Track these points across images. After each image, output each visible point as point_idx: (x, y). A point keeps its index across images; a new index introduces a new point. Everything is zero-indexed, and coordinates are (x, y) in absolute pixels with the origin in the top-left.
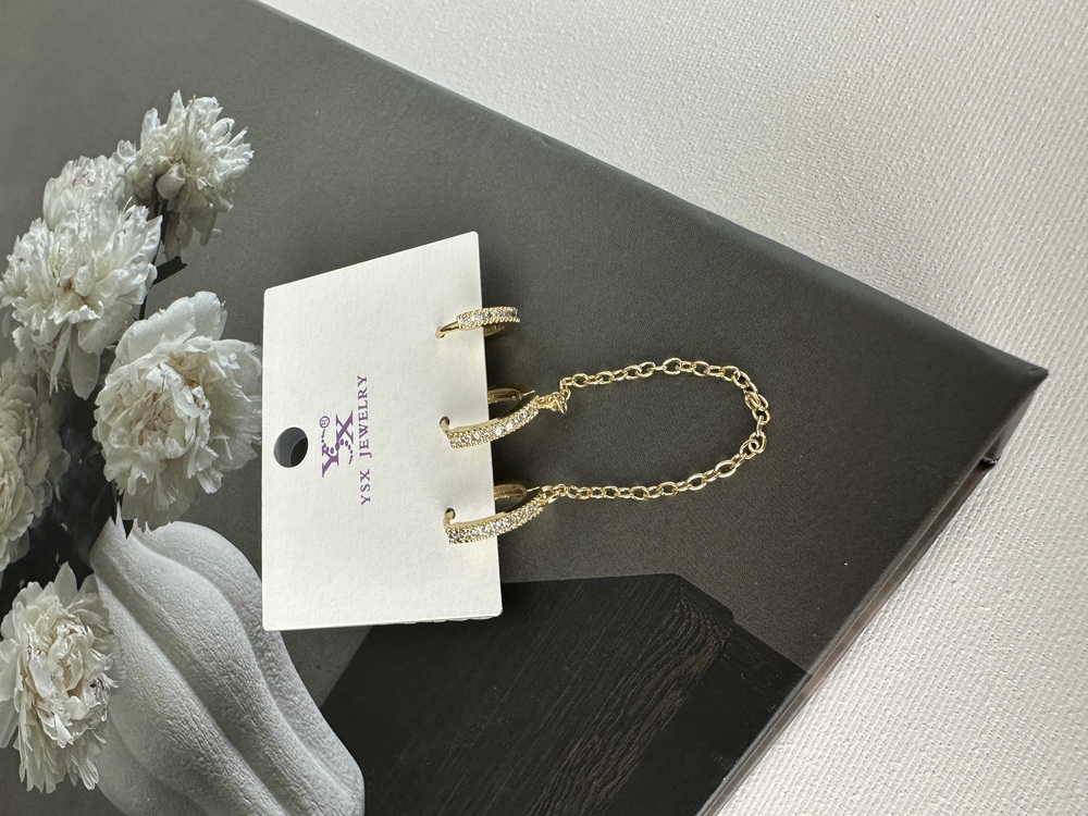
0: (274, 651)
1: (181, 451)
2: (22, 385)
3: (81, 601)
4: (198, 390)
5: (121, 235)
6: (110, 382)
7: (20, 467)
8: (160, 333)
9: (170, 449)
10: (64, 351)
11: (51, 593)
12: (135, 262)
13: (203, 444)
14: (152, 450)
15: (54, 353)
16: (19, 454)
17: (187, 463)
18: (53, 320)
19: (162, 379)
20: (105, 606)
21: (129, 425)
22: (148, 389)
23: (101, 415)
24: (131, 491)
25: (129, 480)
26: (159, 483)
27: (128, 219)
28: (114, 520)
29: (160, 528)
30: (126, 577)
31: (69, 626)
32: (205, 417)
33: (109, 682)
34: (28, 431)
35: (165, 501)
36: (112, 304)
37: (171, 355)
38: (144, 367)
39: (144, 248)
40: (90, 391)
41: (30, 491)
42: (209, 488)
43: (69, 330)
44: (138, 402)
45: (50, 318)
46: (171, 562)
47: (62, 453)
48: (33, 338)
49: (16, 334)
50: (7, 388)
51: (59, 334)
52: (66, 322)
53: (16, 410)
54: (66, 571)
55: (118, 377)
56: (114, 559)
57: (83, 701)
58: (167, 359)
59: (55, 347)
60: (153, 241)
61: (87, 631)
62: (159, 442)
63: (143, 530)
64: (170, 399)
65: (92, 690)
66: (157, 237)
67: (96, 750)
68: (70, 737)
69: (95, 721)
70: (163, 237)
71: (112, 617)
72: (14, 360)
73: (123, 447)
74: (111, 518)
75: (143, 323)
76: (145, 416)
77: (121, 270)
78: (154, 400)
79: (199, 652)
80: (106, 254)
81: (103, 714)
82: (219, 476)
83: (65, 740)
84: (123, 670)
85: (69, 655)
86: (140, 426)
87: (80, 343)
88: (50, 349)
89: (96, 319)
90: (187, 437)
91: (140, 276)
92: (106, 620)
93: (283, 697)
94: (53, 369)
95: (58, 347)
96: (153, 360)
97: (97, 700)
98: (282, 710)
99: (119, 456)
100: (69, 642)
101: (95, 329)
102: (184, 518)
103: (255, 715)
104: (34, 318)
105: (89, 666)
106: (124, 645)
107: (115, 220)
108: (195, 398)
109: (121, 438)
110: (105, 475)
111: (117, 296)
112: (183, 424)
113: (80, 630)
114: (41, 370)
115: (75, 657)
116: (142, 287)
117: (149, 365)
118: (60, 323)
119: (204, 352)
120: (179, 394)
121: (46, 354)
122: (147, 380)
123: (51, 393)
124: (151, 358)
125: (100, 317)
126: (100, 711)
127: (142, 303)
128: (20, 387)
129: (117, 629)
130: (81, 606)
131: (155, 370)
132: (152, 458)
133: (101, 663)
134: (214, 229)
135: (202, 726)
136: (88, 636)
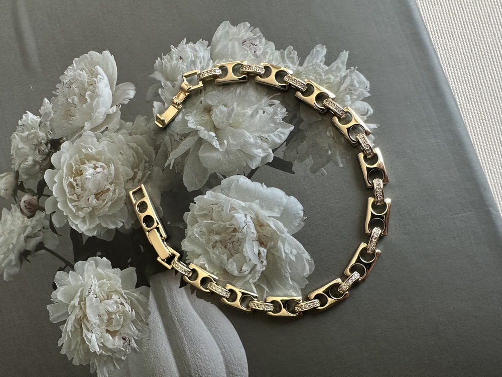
1: (236, 273)
2: (147, 141)
3: (135, 294)
4: (264, 251)
5: (261, 112)
6: (209, 195)
8: (257, 199)
9: (230, 265)
10: (187, 148)
11: (117, 274)
12: (261, 138)
13: (251, 281)
14: (218, 257)
15: (179, 143)
19: (244, 225)
20: (150, 309)
21: (211, 231)
23: (195, 209)
25: (196, 260)
27: (271, 105)
30: (170, 306)
31: (122, 300)
32: (260, 268)
33: (134, 345)
34: (140, 174)
36: (234, 149)
37: (257, 217)
38: (236, 207)
39: (271, 135)
40: (194, 189)
43: (196, 138)
44: (223, 223)
51: (190, 133)
52: (196, 131)
53: (137, 154)
54: (131, 270)
55: (216, 197)
56: (166, 291)
57: (114, 341)
58: (253, 216)
59: (181, 140)
60: (280, 136)
61: (132, 311)
62: (225, 257)
63: (192, 293)
64: (244, 240)
65: (122, 341)
66: (284, 137)
67: (112, 368)
68: (99, 350)
69: (117, 355)
70: (288, 141)
71: (151, 318)
73: (201, 239)
75: (248, 180)
76: (223, 235)
77: (247, 134)
78: (234, 231)
79: (195, 373)
80: (244, 114)
81: (124, 357)
83: (95, 349)
84: (146, 346)
85: (115, 313)
86: (217, 238)
87: (201, 154)
88: (177, 138)
89: (217, 149)
90: (244, 268)
91: (260, 151)
92: (146, 318)
94: (173, 152)
95: (183, 142)
96: (243, 208)
97: (123, 347)
99: (194, 241)
100: (118, 307)
101: (215, 155)
105: (126, 328)
106: (152, 336)
107: (261, 98)
108: (259, 253)
109: (202, 234)
110: (183, 245)
111: (239, 148)
112: (244, 260)
113: (128, 307)
114: (165, 144)
115: (118, 317)
116: (259, 160)
117: (240, 208)
118: (191, 128)
119: (279, 233)
120: (251, 242)
121: (172, 137)
122: (234, 216)
123: (166, 165)
124: (243, 206)
125: (220, 150)
126: (123, 353)
127: (253, 168)
128: (145, 141)
129: (151, 325)
130: (133, 296)
131: (243, 215)
132: (217, 262)
133: (133, 333)
134: (323, 169)
136: (131, 315)
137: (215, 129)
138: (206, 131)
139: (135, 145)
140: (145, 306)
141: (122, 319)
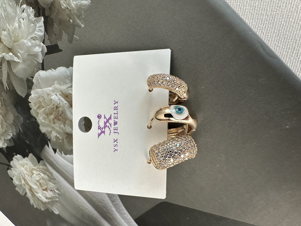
5: (22, 20)
9: (68, 129)
11: (28, 160)
12: (33, 39)
14: (60, 127)
19: (59, 101)
20: (51, 171)
21: (47, 115)
22: (53, 103)
23: (32, 105)
24: (53, 139)
25: (51, 135)
26: (65, 141)
27: (23, 11)
28: (48, 146)
30: (57, 166)
31: (38, 172)
33: (57, 192)
35: (69, 147)
36: (25, 56)
37: (62, 92)
39: (36, 32)
40: (25, 95)
43: (6, 62)
44: (48, 107)
47: (18, 115)
51: (1, 62)
52: (3, 58)
54: (31, 155)
56: (51, 159)
58: (60, 93)
60: (40, 30)
62: (62, 126)
63: (62, 154)
64: (64, 110)
65: (52, 192)
66: (43, 29)
67: (56, 206)
69: (54, 199)
70: (46, 30)
71: (54, 175)
73: (46, 122)
74: (46, 146)
75: (44, 72)
76: (54, 113)
77: (25, 41)
78: (57, 108)
80: (15, 28)
81: (57, 199)
83: (45, 200)
84: (62, 190)
85: (40, 180)
86: (52, 117)
87: (15, 71)
89: (18, 62)
92: (52, 176)
93: (121, 214)
94: (3, 79)
95: (3, 69)
97: (54, 195)
99: (45, 125)
100: (39, 177)
101: (21, 67)
105: (48, 185)
106: (60, 184)
107: (16, 10)
110: (41, 130)
111: (27, 54)
113: (43, 175)
115: (42, 181)
116: (40, 54)
117: (51, 92)
120: (68, 109)
122: (51, 99)
124: (52, 90)
125: (20, 62)
126: (56, 197)
127: (41, 62)
129: (56, 178)
130: (40, 168)
131: (55, 96)
132: (61, 131)
133: (53, 186)
134: (75, 36)
135: (93, 212)
136: (46, 177)
137: (10, 50)
138: (7, 54)
140: (48, 170)
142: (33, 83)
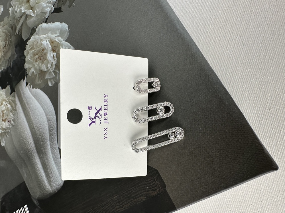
0: (54, 136)
1: (46, 70)
2: (9, 26)
3: (11, 98)
4: (55, 54)
6: (32, 39)
7: (4, 52)
8: (50, 31)
9: (43, 67)
10: (23, 21)
11: (4, 92)
12: (48, 3)
13: (52, 71)
14: (38, 65)
15: (19, 21)
16: (4, 48)
17: (46, 74)
18: (21, 10)
19: (46, 45)
20: (16, 102)
21: (34, 55)
22: (42, 46)
23: (28, 47)
24: (30, 74)
25: (30, 71)
26: (38, 76)
28: (24, 80)
29: (34, 89)
30: (23, 98)
31: (6, 103)
32: (54, 63)
33: (12, 123)
34: (7, 42)
35: (38, 82)
36: (39, 13)
37: (51, 39)
38: (42, 39)
40: (26, 39)
41: (4, 60)
42: (50, 84)
43: (25, 16)
44: (38, 49)
45: (21, 9)
46: (35, 100)
47: (15, 54)
48: (15, 13)
49: (10, 9)
50: (5, 26)
51: (22, 15)
52: (25, 13)
53: (6, 34)
54: (8, 87)
55: (35, 38)
56: (21, 91)
57: (5, 124)
58: (49, 40)
59: (20, 19)
62: (41, 64)
63: (30, 87)
64: (47, 52)
65: (8, 122)
67: (6, 138)
69: (7, 130)
71: (17, 106)
72: (8, 18)
73: (31, 60)
74: (23, 80)
75: (45, 24)
76: (39, 54)
77: (44, 3)
78: (43, 50)
79: (36, 127)
81: (9, 130)
82: (53, 82)
84: (17, 121)
85: (5, 111)
86: (37, 56)
87: (27, 22)
88: (18, 19)
89: (33, 16)
90: (48, 66)
91: (48, 8)
92: (15, 107)
93: (52, 148)
94: (18, 26)
95: (21, 20)
96: (45, 38)
97: (9, 126)
98: (51, 151)
99: (30, 63)
100: (5, 107)
101: (33, 19)
102: (42, 89)
103: (45, 149)
104: (16, 7)
105: (9, 116)
106: (18, 115)
108: (53, 56)
109: (31, 58)
110: (25, 66)
111: (41, 11)
112: (48, 62)
113: (9, 105)
114: (15, 25)
115: (6, 112)
116: (48, 12)
117: (44, 39)
118: (23, 12)
119: (60, 43)
120: (49, 52)
121: (17, 20)
122: (42, 43)
123: (16, 33)
124: (45, 37)
125: (34, 16)
126: (9, 128)
127: (47, 18)
128: (8, 27)
129: (17, 110)
130: (10, 99)
131: (45, 41)
132: (38, 68)
133: (12, 117)
134: (73, 4)
135: (32, 145)
136: (10, 108)
137: (32, 8)
138: (28, 11)
139: (5, 30)
140: (14, 102)
141: (7, 112)
142: (35, 31)
